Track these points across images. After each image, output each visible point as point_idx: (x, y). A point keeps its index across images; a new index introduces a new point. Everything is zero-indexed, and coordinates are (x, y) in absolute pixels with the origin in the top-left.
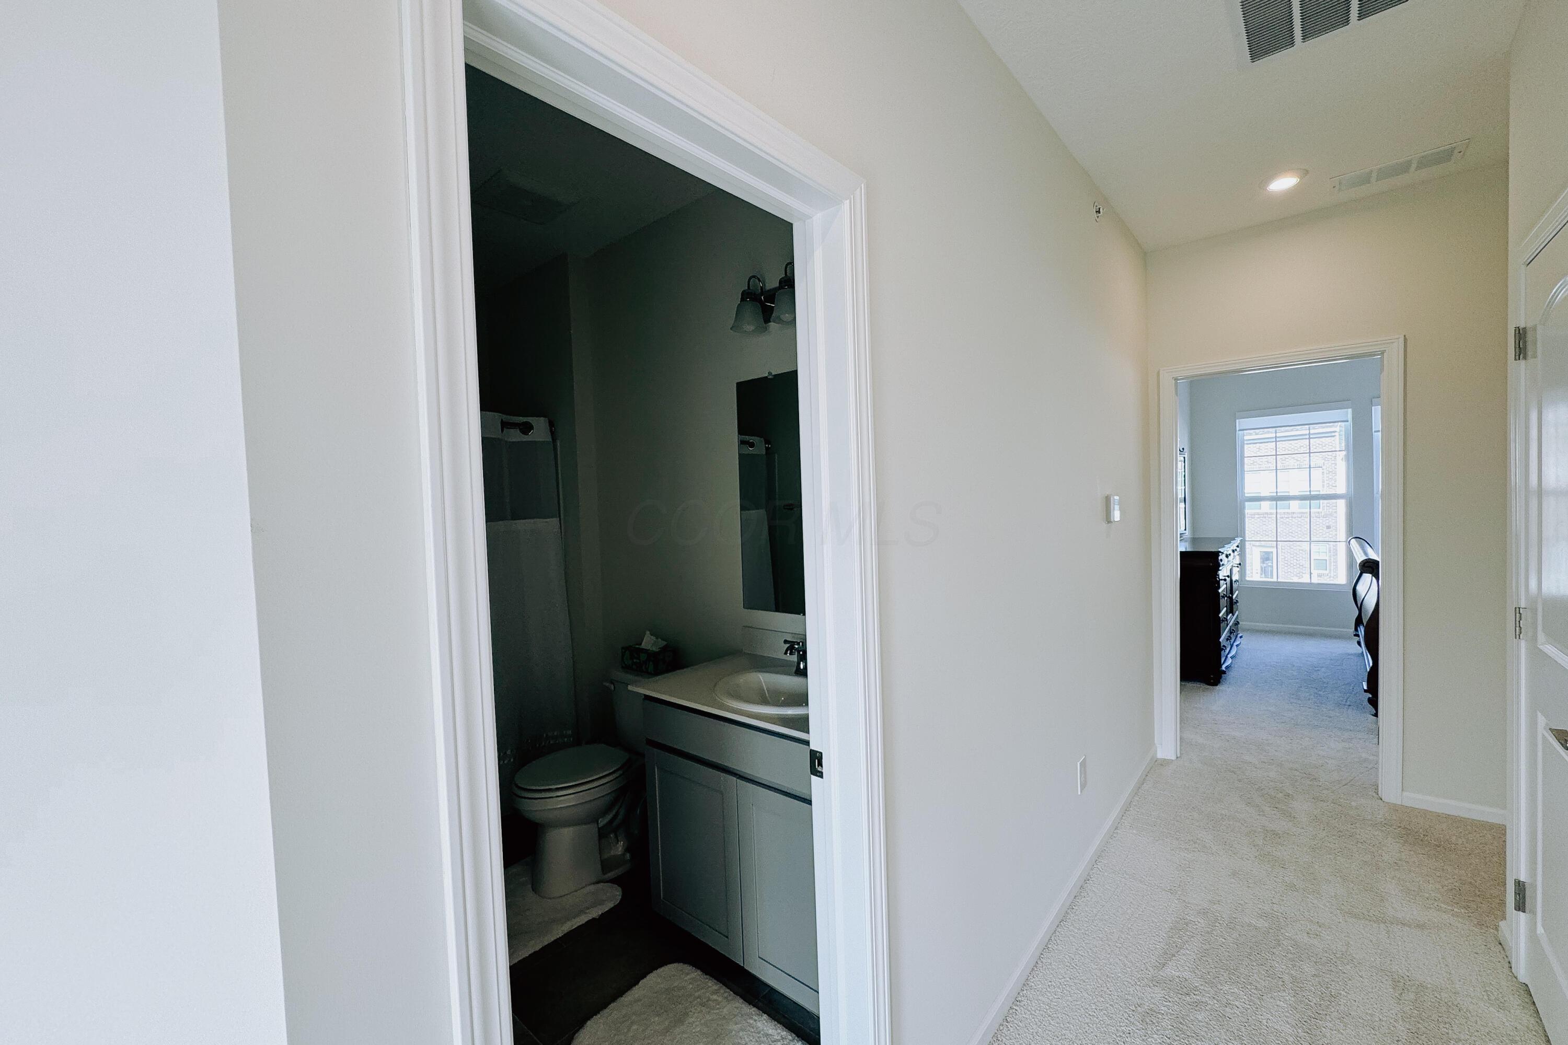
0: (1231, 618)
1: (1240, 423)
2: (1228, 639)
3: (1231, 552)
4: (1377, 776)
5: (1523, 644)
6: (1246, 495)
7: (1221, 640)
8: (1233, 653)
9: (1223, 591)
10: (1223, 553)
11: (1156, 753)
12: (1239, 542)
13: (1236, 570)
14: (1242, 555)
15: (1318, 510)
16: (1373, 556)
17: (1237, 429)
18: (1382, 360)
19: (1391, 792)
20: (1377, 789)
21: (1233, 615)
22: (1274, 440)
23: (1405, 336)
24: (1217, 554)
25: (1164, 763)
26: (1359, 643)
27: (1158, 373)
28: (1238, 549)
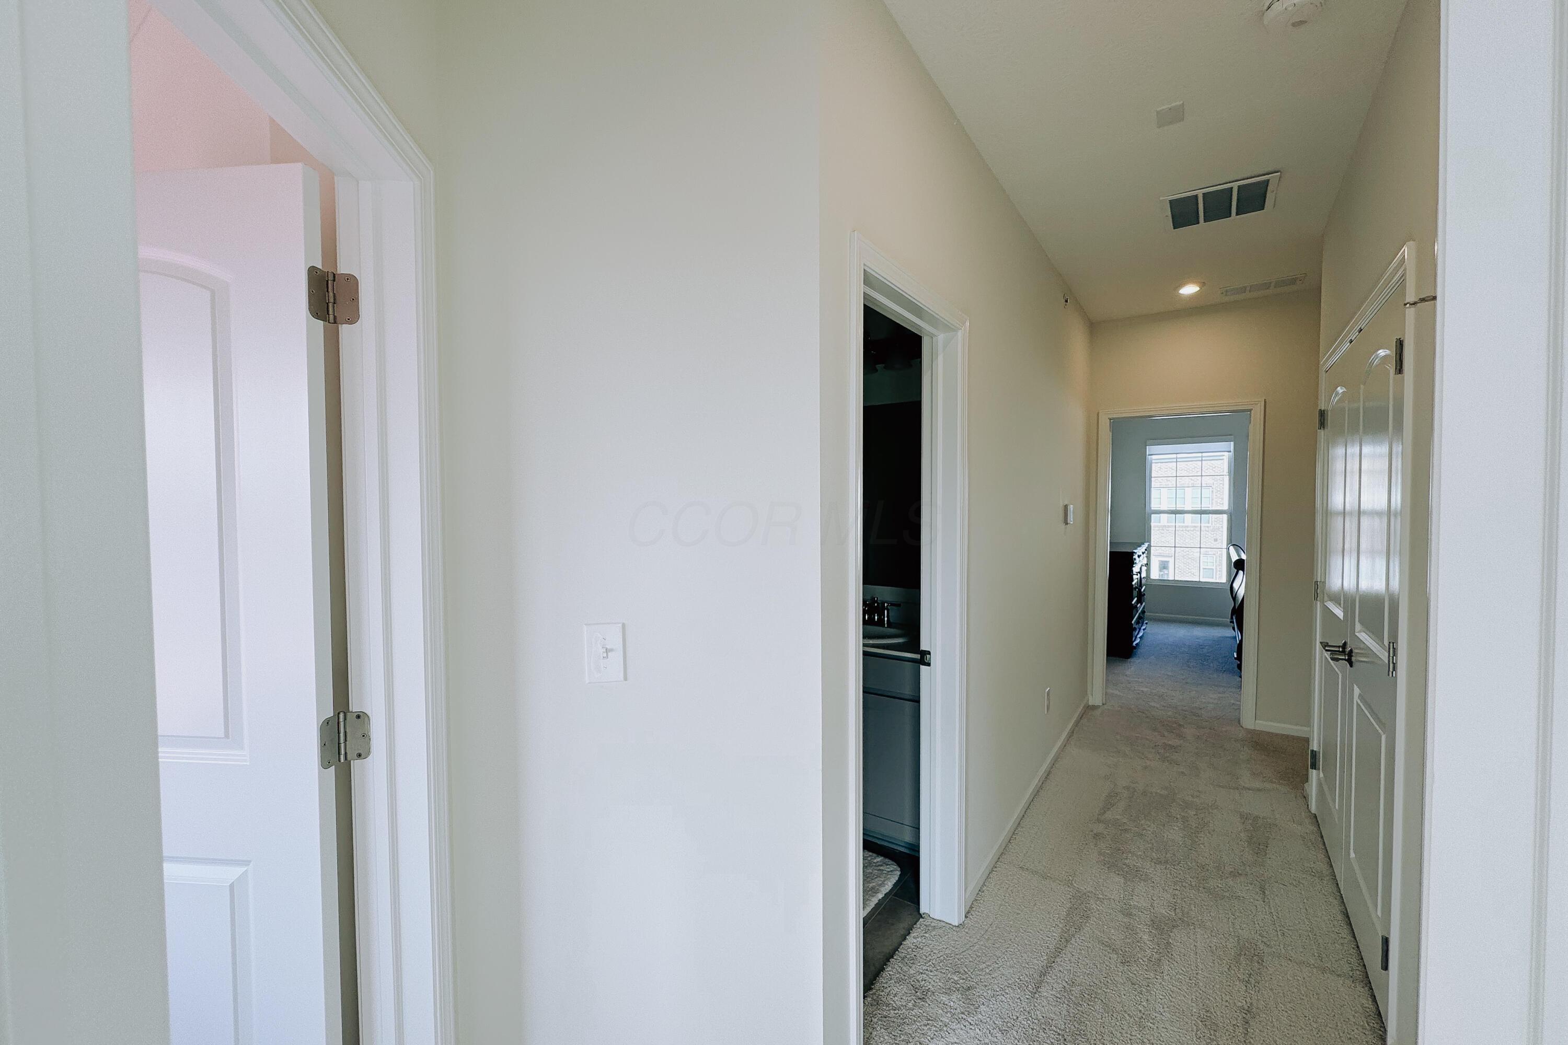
0: (1140, 607)
1: (1150, 449)
2: (1137, 622)
3: (1141, 553)
4: (1240, 713)
5: (1319, 603)
6: (1152, 509)
7: (1133, 622)
8: (1141, 634)
9: (1135, 584)
10: (1136, 553)
11: (1088, 701)
12: (1147, 546)
13: (1144, 568)
14: (1148, 557)
15: (1207, 525)
16: (1244, 557)
17: (1147, 454)
18: (1250, 415)
19: (1249, 721)
20: (1239, 721)
21: (1141, 604)
22: (1175, 460)
23: (1265, 400)
24: (1132, 554)
25: (1094, 708)
26: (1234, 629)
27: (1098, 413)
28: (1146, 552)
